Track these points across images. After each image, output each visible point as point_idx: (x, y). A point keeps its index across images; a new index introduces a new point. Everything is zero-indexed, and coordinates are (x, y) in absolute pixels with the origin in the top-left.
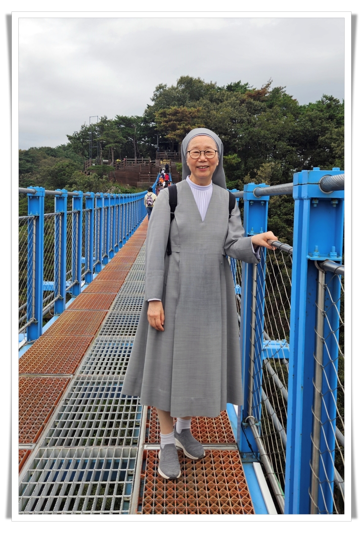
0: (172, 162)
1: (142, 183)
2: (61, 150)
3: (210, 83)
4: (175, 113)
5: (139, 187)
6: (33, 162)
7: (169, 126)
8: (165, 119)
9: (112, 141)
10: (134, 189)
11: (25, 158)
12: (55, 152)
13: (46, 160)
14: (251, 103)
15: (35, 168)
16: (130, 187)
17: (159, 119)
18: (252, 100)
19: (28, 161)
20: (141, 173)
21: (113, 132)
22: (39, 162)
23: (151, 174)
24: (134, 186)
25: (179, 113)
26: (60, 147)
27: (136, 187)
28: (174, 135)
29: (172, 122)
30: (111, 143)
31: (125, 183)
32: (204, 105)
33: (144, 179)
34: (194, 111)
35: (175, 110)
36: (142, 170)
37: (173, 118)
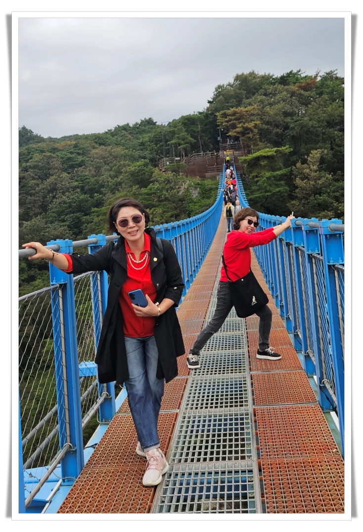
0: (235, 152)
1: (209, 174)
2: (109, 136)
3: (264, 74)
4: (235, 113)
5: (208, 178)
6: (83, 154)
7: (230, 125)
8: (226, 119)
9: (182, 142)
10: (204, 180)
11: (76, 151)
12: (102, 140)
13: (97, 151)
14: (301, 94)
15: (87, 161)
16: (200, 179)
17: (220, 120)
18: (302, 92)
19: (79, 154)
20: (208, 166)
21: (183, 135)
22: (90, 154)
23: (217, 165)
24: (203, 177)
25: (238, 113)
26: (106, 132)
27: (205, 178)
28: (235, 132)
29: (232, 122)
30: (182, 144)
31: (195, 175)
32: (259, 102)
33: (211, 170)
34: (250, 109)
35: (234, 111)
36: (209, 162)
37: (233, 118)
